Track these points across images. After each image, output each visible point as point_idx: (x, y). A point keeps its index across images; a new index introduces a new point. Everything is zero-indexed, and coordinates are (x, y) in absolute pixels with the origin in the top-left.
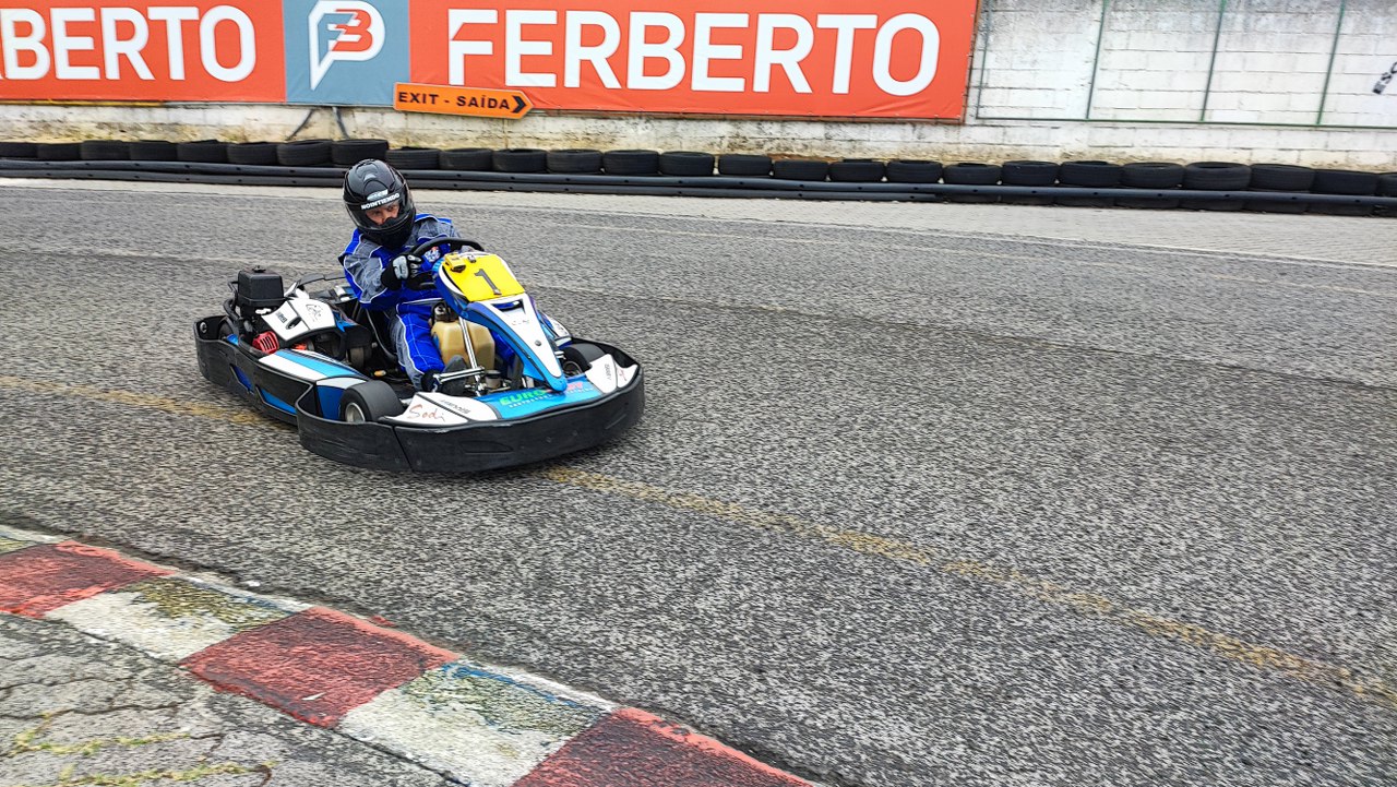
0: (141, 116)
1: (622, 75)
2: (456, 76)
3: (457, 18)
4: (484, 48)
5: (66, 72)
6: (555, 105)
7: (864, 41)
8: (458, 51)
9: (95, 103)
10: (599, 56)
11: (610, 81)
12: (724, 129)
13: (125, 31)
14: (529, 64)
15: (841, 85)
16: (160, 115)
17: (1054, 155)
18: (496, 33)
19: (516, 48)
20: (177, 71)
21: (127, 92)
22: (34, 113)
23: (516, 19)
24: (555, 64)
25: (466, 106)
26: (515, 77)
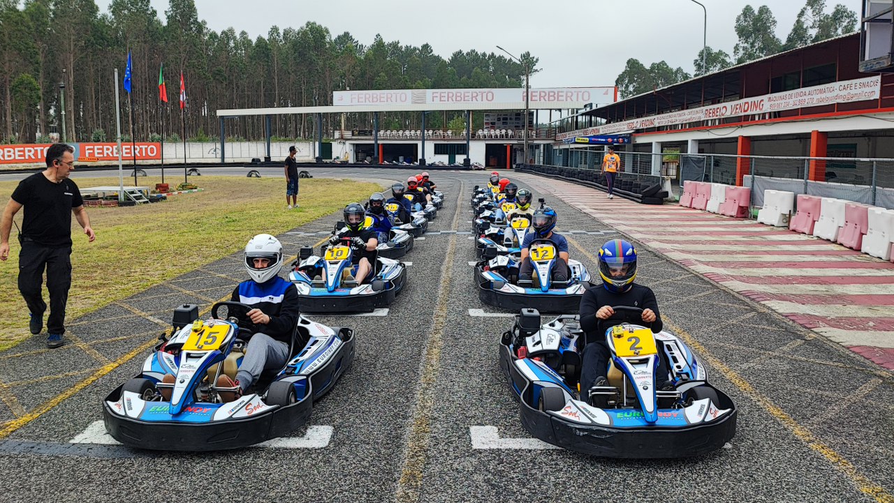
0: (32, 164)
1: (113, 154)
2: (87, 155)
3: (87, 147)
4: (91, 151)
5: (17, 158)
6: (103, 159)
7: (146, 149)
8: (87, 152)
9: (23, 163)
10: (109, 152)
11: (111, 155)
12: (128, 161)
13: (30, 151)
14: (98, 153)
15: (144, 155)
16: (35, 164)
17: (173, 162)
18: (93, 149)
19: (96, 151)
20: (39, 157)
21: (30, 160)
22: (10, 165)
23: (96, 147)
24: (103, 153)
25: (89, 160)
26: (96, 155)
